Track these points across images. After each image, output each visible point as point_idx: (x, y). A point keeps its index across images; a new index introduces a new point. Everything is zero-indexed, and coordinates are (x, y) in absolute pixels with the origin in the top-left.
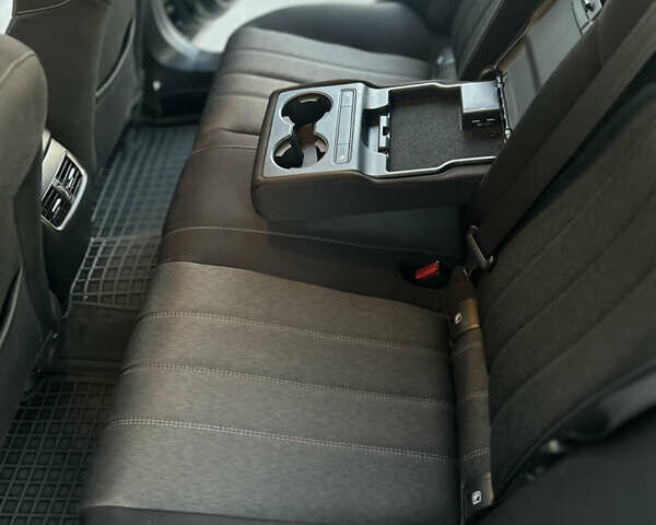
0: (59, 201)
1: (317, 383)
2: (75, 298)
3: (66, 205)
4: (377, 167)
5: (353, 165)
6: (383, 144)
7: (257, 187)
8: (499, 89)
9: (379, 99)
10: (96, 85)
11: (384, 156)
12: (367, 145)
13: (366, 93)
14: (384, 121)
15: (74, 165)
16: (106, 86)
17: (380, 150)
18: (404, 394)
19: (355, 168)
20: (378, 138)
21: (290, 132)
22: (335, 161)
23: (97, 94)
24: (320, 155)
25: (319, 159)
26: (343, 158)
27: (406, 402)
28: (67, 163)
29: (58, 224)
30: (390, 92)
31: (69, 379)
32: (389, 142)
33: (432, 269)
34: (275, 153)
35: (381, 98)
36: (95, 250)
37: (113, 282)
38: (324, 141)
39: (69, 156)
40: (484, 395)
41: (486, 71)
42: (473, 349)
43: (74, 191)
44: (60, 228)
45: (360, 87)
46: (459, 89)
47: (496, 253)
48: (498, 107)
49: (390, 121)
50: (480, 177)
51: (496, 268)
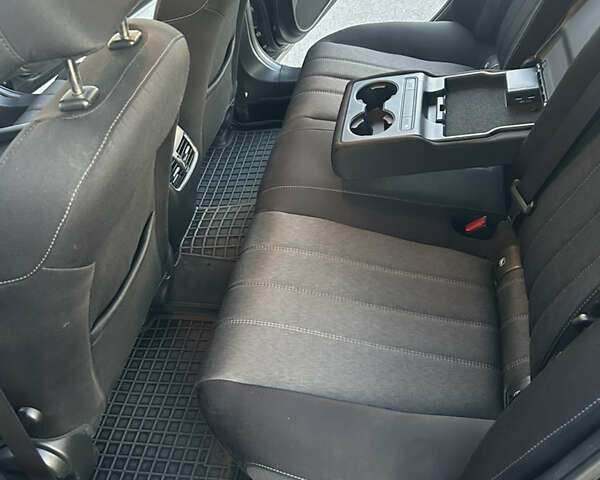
0: (178, 169)
1: (383, 305)
2: (183, 251)
3: (183, 173)
4: (435, 133)
5: (416, 132)
6: (440, 117)
7: (337, 150)
8: (539, 73)
9: (436, 85)
10: (207, 84)
11: (441, 126)
12: (427, 117)
13: (426, 81)
14: (440, 101)
15: (189, 144)
16: (214, 85)
17: (438, 122)
18: (455, 317)
19: (417, 133)
20: (436, 113)
21: (363, 110)
22: (401, 128)
23: (208, 90)
24: (387, 126)
25: (385, 129)
26: (407, 126)
27: (457, 324)
28: (184, 142)
29: (177, 187)
30: (446, 80)
31: (175, 317)
32: (445, 116)
33: (480, 223)
34: (351, 125)
35: (438, 84)
36: (199, 215)
37: (214, 238)
38: (391, 116)
39: (186, 136)
40: (525, 318)
41: (527, 61)
42: (516, 285)
43: (189, 163)
44: (179, 190)
45: (421, 76)
46: (504, 76)
47: (535, 199)
48: (537, 87)
49: (445, 101)
50: (522, 139)
51: (535, 212)
